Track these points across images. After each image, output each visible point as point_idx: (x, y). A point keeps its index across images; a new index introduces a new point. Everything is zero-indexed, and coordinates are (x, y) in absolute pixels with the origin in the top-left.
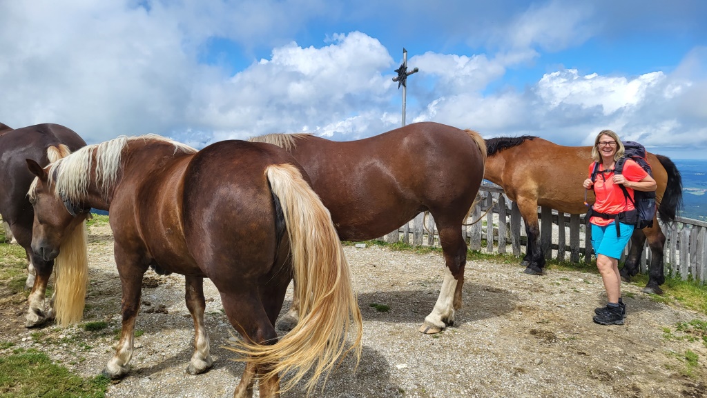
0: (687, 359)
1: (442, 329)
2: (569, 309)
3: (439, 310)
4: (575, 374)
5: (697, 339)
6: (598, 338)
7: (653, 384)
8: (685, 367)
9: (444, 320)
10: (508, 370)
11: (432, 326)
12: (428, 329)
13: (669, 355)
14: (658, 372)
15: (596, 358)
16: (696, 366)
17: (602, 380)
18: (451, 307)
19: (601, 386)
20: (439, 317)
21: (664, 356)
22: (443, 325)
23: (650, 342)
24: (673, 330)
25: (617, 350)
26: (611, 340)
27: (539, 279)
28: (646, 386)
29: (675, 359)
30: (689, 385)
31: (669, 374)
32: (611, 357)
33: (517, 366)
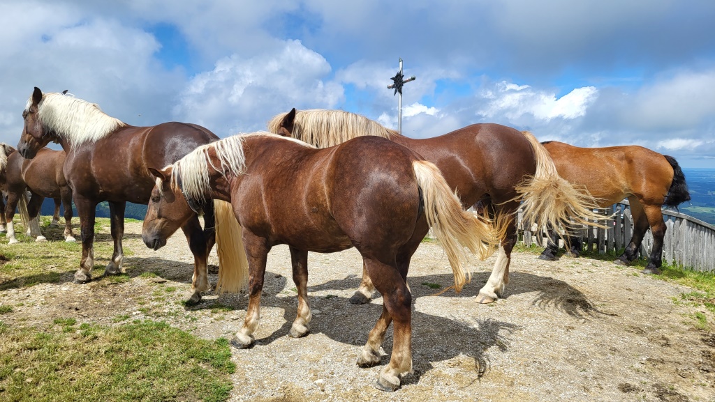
0: (698, 317)
1: (495, 299)
2: (591, 284)
3: (493, 283)
4: (615, 329)
5: (700, 305)
6: (624, 305)
7: (677, 335)
8: (697, 322)
9: (496, 292)
10: (560, 327)
11: (487, 297)
12: (483, 299)
13: (683, 315)
14: (678, 327)
15: (627, 318)
16: (706, 322)
17: (637, 333)
18: (502, 282)
19: (638, 337)
20: (493, 289)
21: (679, 316)
22: (495, 296)
23: (665, 307)
24: (679, 299)
25: (642, 312)
26: (634, 306)
27: (554, 263)
28: (672, 336)
29: (688, 318)
30: (705, 335)
31: (687, 328)
32: (639, 317)
33: (566, 324)
